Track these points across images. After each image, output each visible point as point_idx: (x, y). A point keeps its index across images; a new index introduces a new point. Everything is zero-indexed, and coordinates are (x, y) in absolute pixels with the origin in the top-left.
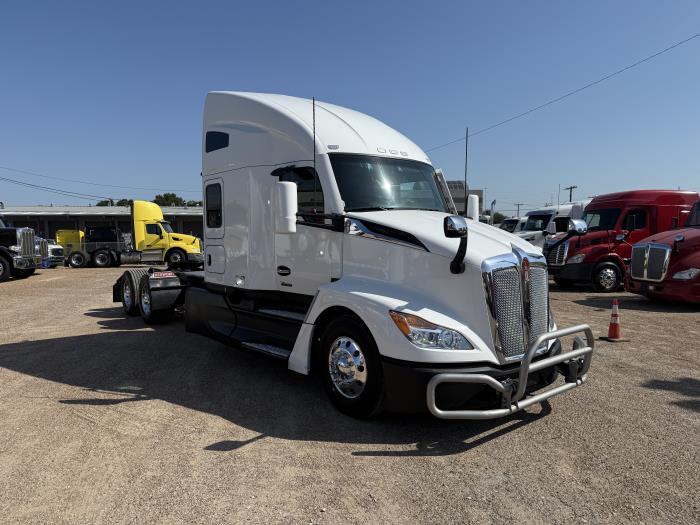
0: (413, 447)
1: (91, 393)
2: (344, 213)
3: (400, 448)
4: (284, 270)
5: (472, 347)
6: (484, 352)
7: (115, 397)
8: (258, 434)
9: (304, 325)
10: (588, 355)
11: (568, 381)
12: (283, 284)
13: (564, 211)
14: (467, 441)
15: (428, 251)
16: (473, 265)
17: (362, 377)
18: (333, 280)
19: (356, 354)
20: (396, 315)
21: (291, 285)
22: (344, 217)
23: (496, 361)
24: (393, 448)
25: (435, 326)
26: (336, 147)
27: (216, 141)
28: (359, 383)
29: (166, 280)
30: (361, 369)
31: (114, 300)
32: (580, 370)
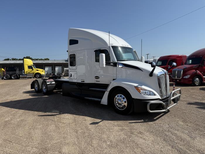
0: (142, 121)
4: (97, 77)
5: (155, 95)
6: (158, 96)
7: (54, 114)
8: (101, 120)
9: (106, 92)
10: (180, 96)
11: (174, 103)
12: (97, 81)
14: (155, 119)
15: (142, 71)
16: (155, 74)
17: (126, 104)
18: (114, 80)
19: (124, 98)
20: (136, 88)
21: (99, 81)
22: (117, 63)
23: (160, 98)
24: (137, 121)
25: (146, 90)
27: (73, 42)
28: (125, 106)
29: (51, 82)
30: (125, 102)
31: (31, 88)
32: (178, 100)
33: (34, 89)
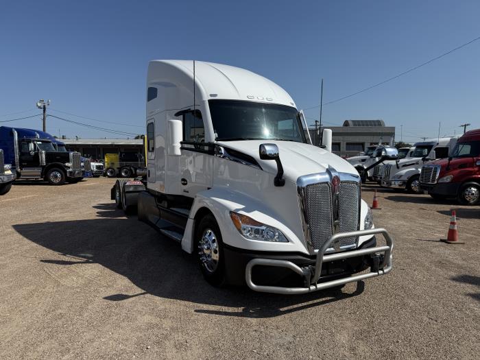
0: (240, 310)
1: (62, 257)
2: (215, 142)
3: (231, 310)
4: (184, 181)
5: (288, 240)
6: (296, 244)
8: (143, 291)
9: (189, 219)
10: (387, 251)
11: (372, 271)
12: (185, 191)
13: (444, 142)
14: (281, 310)
15: (262, 169)
16: (290, 181)
17: (216, 257)
18: (209, 189)
19: (214, 241)
20: (234, 214)
21: (188, 192)
22: (215, 144)
25: (261, 224)
26: (216, 95)
27: (152, 93)
28: (215, 261)
29: (136, 186)
30: (216, 252)
31: (112, 199)
32: (381, 263)
33: (114, 201)
